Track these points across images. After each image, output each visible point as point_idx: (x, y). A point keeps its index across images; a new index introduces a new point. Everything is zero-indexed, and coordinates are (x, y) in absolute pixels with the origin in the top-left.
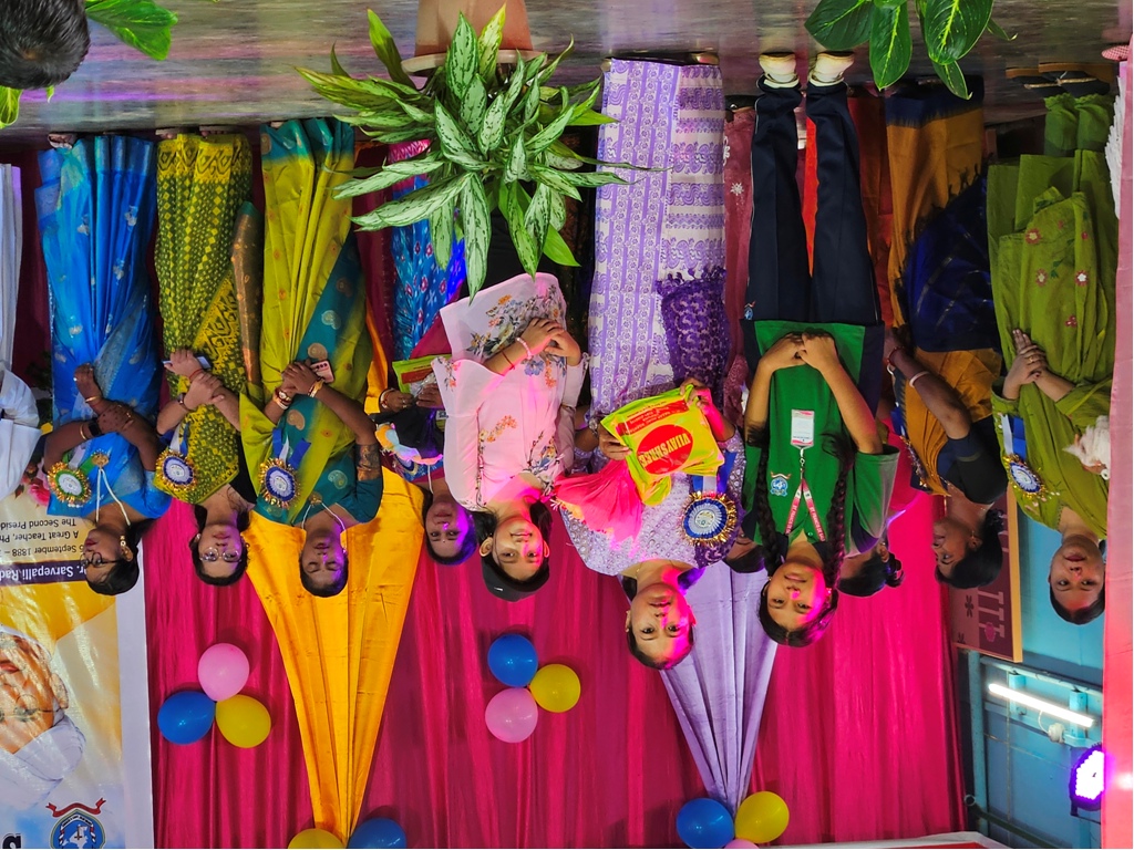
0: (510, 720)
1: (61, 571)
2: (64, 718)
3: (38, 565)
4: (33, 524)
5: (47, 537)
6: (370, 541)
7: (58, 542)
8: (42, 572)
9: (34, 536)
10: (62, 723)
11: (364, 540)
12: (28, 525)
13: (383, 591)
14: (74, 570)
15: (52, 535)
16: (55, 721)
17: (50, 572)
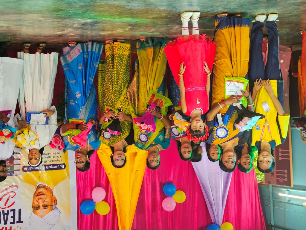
0: (169, 205)
1: (56, 167)
2: (56, 207)
3: (50, 165)
4: (49, 154)
5: (53, 157)
6: (135, 158)
7: (56, 159)
8: (51, 167)
9: (49, 157)
10: (55, 209)
11: (133, 158)
12: (48, 154)
13: (137, 172)
14: (60, 167)
15: (54, 157)
16: (53, 209)
17: (53, 167)
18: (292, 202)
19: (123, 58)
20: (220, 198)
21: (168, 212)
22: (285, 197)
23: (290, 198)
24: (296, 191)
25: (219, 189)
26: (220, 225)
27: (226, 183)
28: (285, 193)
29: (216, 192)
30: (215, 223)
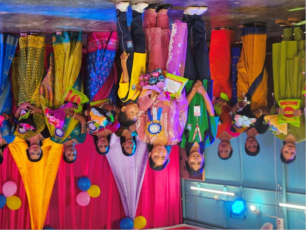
0: (83, 200)
6: (49, 152)
11: (47, 152)
13: (52, 166)
18: (203, 195)
19: (37, 51)
20: (134, 192)
21: (82, 207)
22: (197, 190)
23: (201, 191)
24: (207, 184)
25: (133, 183)
26: (134, 218)
27: (140, 177)
28: (196, 187)
29: (130, 186)
30: (129, 217)
